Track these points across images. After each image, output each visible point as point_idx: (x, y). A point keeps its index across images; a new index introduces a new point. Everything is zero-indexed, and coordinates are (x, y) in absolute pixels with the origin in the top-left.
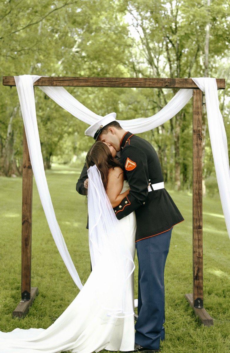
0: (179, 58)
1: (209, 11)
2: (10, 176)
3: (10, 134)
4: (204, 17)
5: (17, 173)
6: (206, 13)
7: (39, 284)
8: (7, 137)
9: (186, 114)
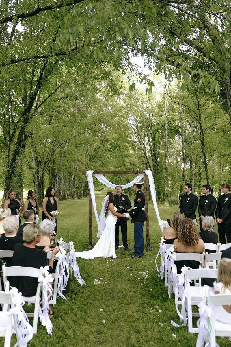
0: (154, 140)
1: (167, 118)
2: (74, 199)
3: (73, 178)
4: (164, 121)
5: (77, 197)
6: (165, 119)
7: (94, 241)
8: (72, 180)
9: (158, 166)
